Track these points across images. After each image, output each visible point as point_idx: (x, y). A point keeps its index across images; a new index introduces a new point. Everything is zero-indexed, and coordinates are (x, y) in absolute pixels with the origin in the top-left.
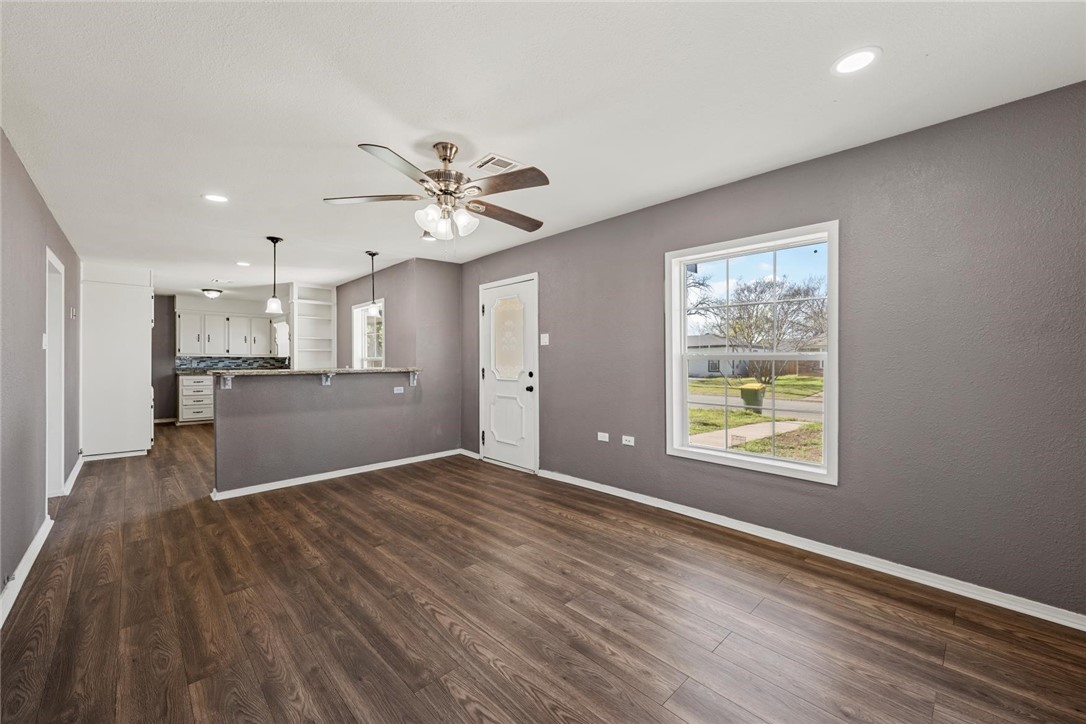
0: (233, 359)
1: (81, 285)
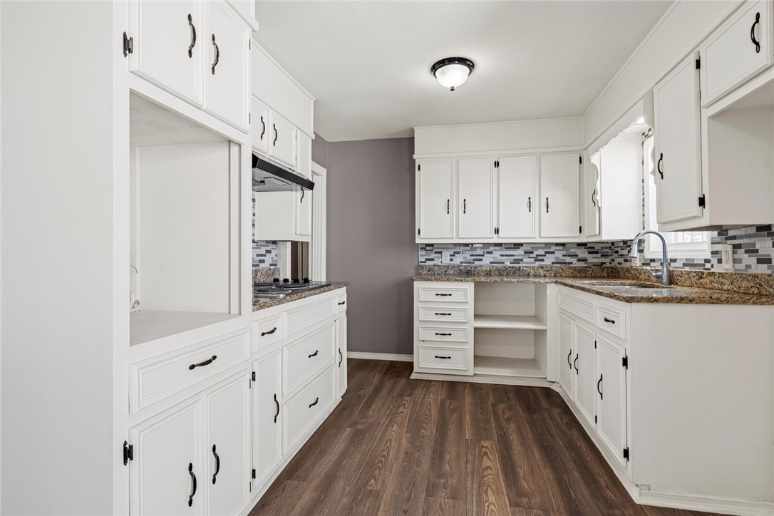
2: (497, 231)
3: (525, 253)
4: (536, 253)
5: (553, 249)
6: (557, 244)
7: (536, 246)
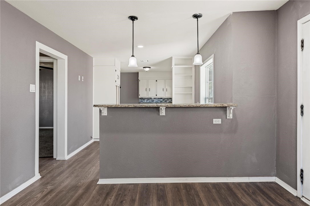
0: (159, 98)
1: (94, 68)
2: (156, 95)
3: (163, 100)
4: (165, 100)
5: (169, 99)
6: (170, 98)
7: (165, 98)
